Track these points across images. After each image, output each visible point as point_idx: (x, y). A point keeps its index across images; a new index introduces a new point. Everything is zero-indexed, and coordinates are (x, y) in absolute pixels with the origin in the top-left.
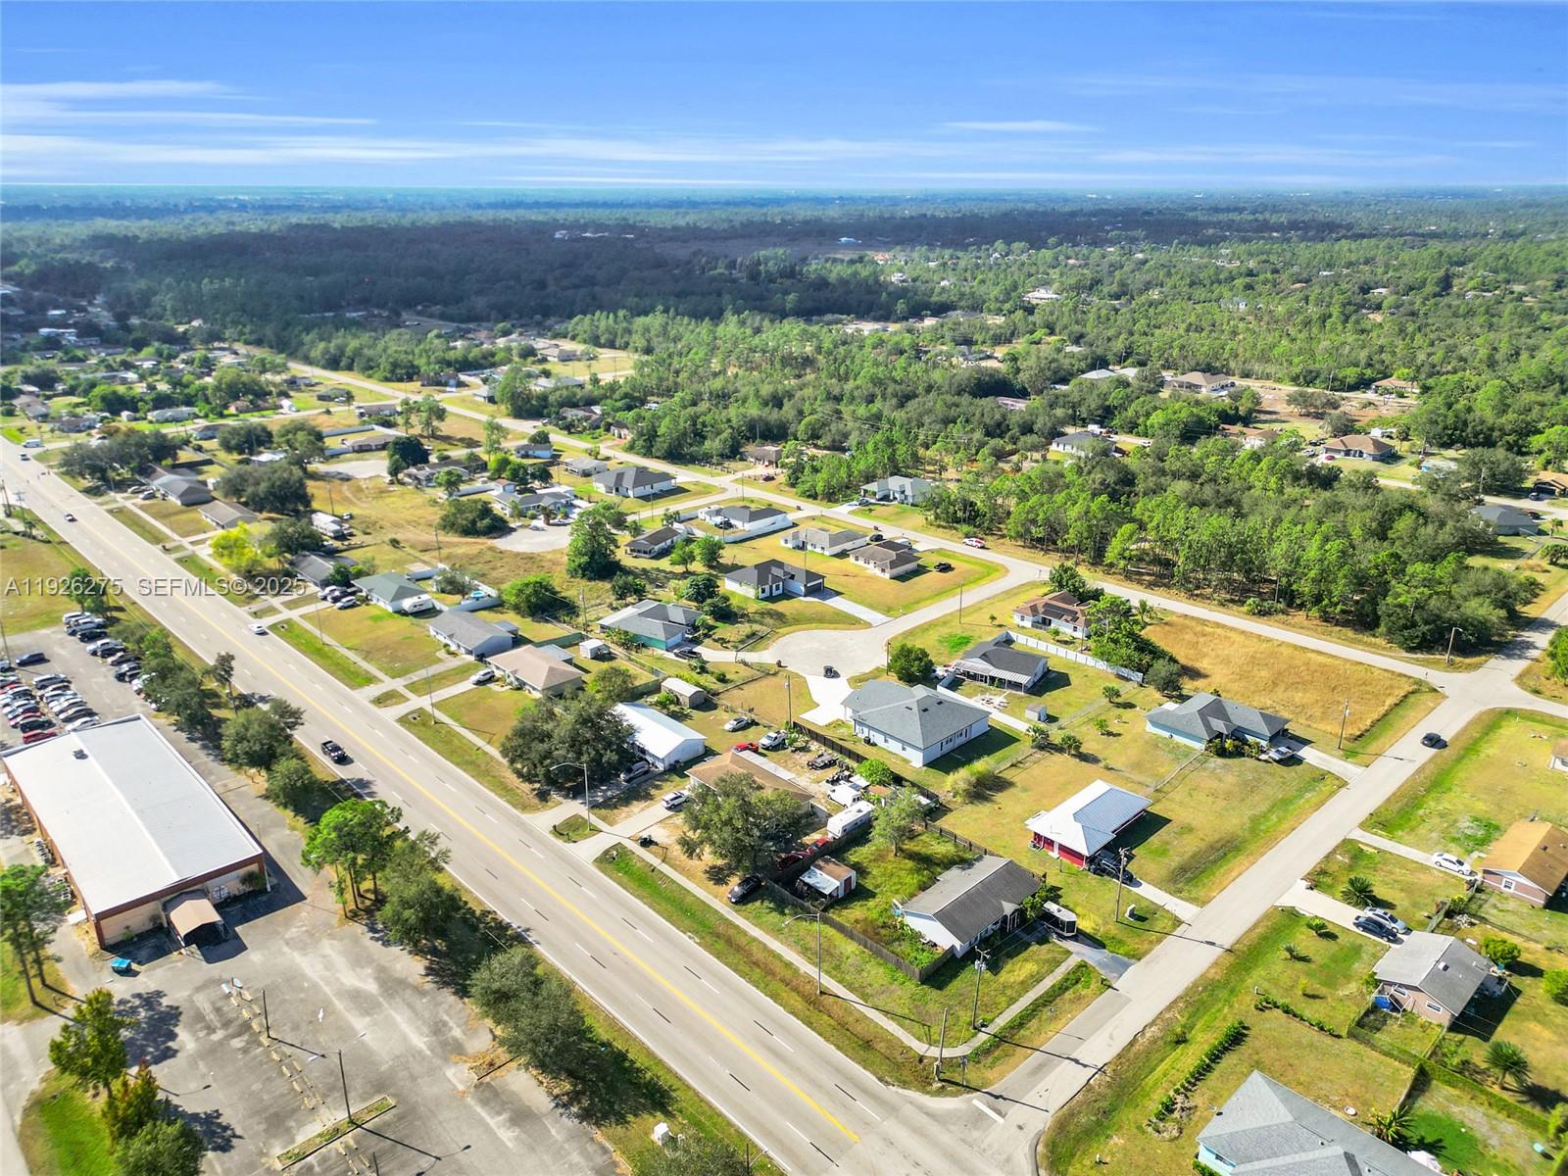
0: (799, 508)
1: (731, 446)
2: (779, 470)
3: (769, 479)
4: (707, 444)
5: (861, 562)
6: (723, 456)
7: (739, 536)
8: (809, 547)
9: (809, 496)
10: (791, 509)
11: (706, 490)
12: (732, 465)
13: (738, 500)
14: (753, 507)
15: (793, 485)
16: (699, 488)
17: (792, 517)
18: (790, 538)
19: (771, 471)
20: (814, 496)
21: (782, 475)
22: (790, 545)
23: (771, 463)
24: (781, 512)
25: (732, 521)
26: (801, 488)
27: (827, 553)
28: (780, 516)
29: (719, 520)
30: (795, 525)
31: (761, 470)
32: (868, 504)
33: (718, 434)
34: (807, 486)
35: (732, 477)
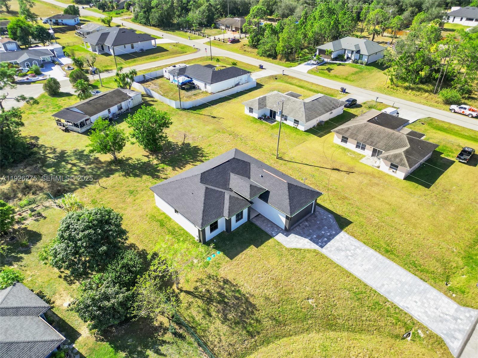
0: (261, 67)
1: (208, 16)
2: (243, 35)
3: (235, 41)
4: (191, 14)
5: (351, 145)
6: (201, 25)
7: (199, 99)
8: (278, 118)
9: (269, 56)
10: (254, 68)
11: (182, 50)
12: (207, 31)
13: (207, 59)
14: (218, 66)
15: (255, 46)
16: (176, 48)
17: (256, 76)
18: (256, 106)
19: (237, 35)
20: (273, 56)
21: (246, 40)
22: (256, 115)
23: (237, 29)
24: (245, 72)
25: (196, 82)
26: (262, 48)
27: (301, 128)
28: (244, 77)
29: (182, 79)
30: (259, 86)
31: (230, 35)
32: (324, 63)
33: (199, 7)
34: (267, 47)
35: (206, 40)
